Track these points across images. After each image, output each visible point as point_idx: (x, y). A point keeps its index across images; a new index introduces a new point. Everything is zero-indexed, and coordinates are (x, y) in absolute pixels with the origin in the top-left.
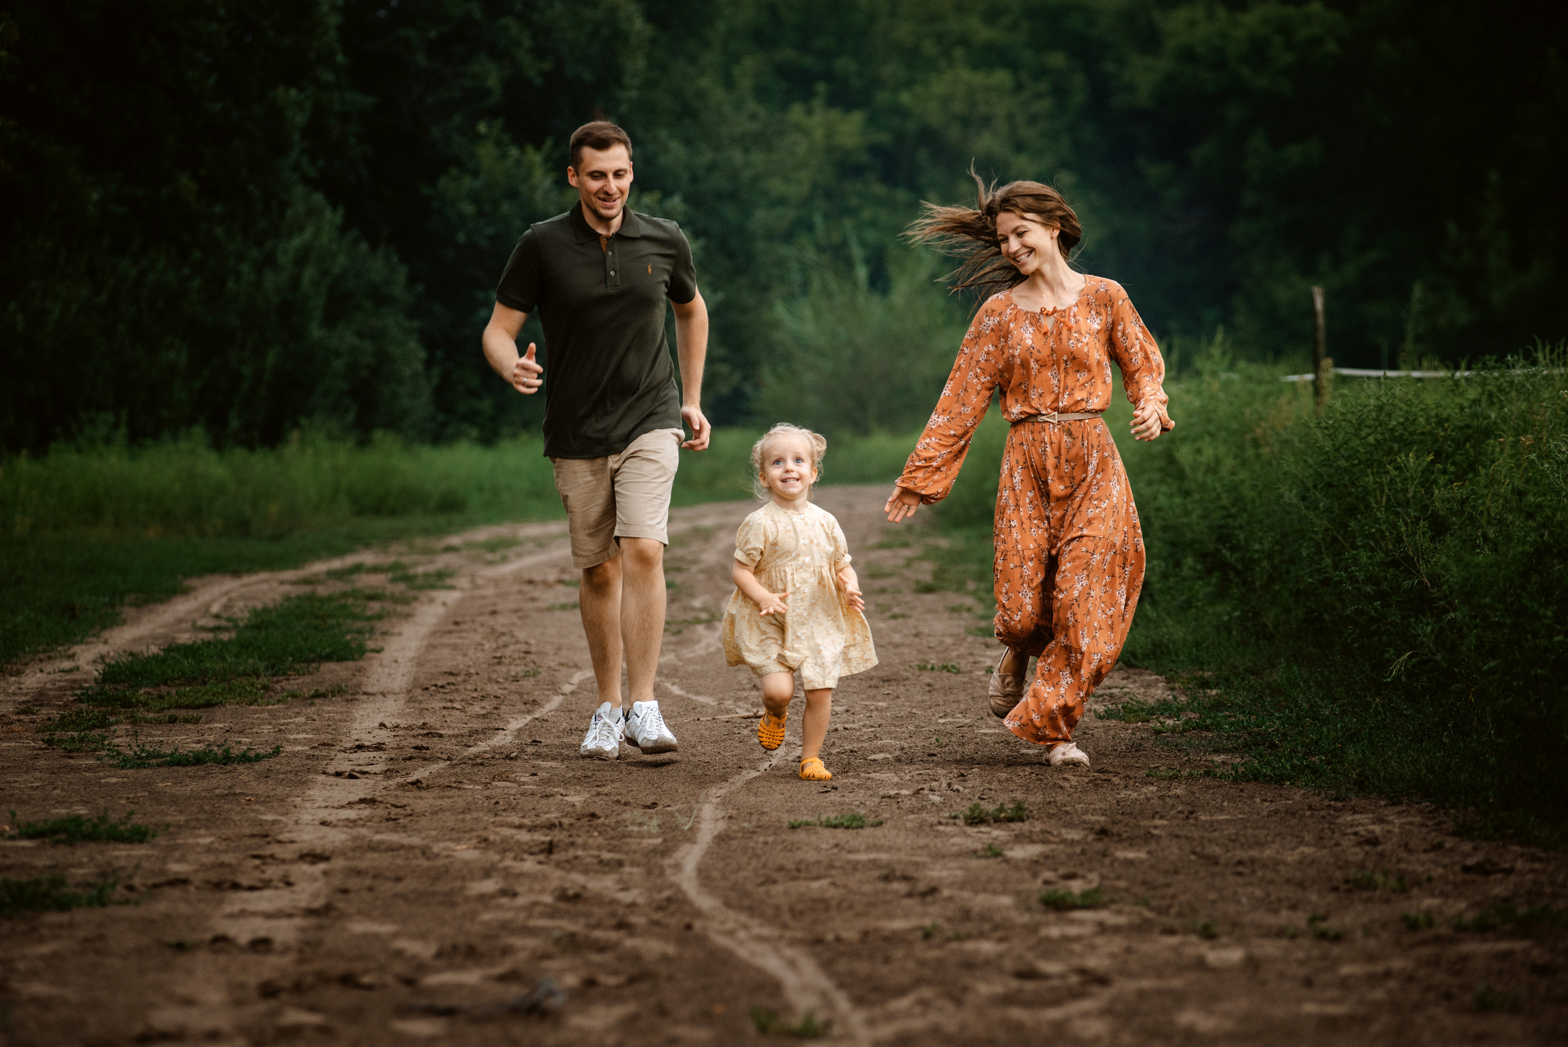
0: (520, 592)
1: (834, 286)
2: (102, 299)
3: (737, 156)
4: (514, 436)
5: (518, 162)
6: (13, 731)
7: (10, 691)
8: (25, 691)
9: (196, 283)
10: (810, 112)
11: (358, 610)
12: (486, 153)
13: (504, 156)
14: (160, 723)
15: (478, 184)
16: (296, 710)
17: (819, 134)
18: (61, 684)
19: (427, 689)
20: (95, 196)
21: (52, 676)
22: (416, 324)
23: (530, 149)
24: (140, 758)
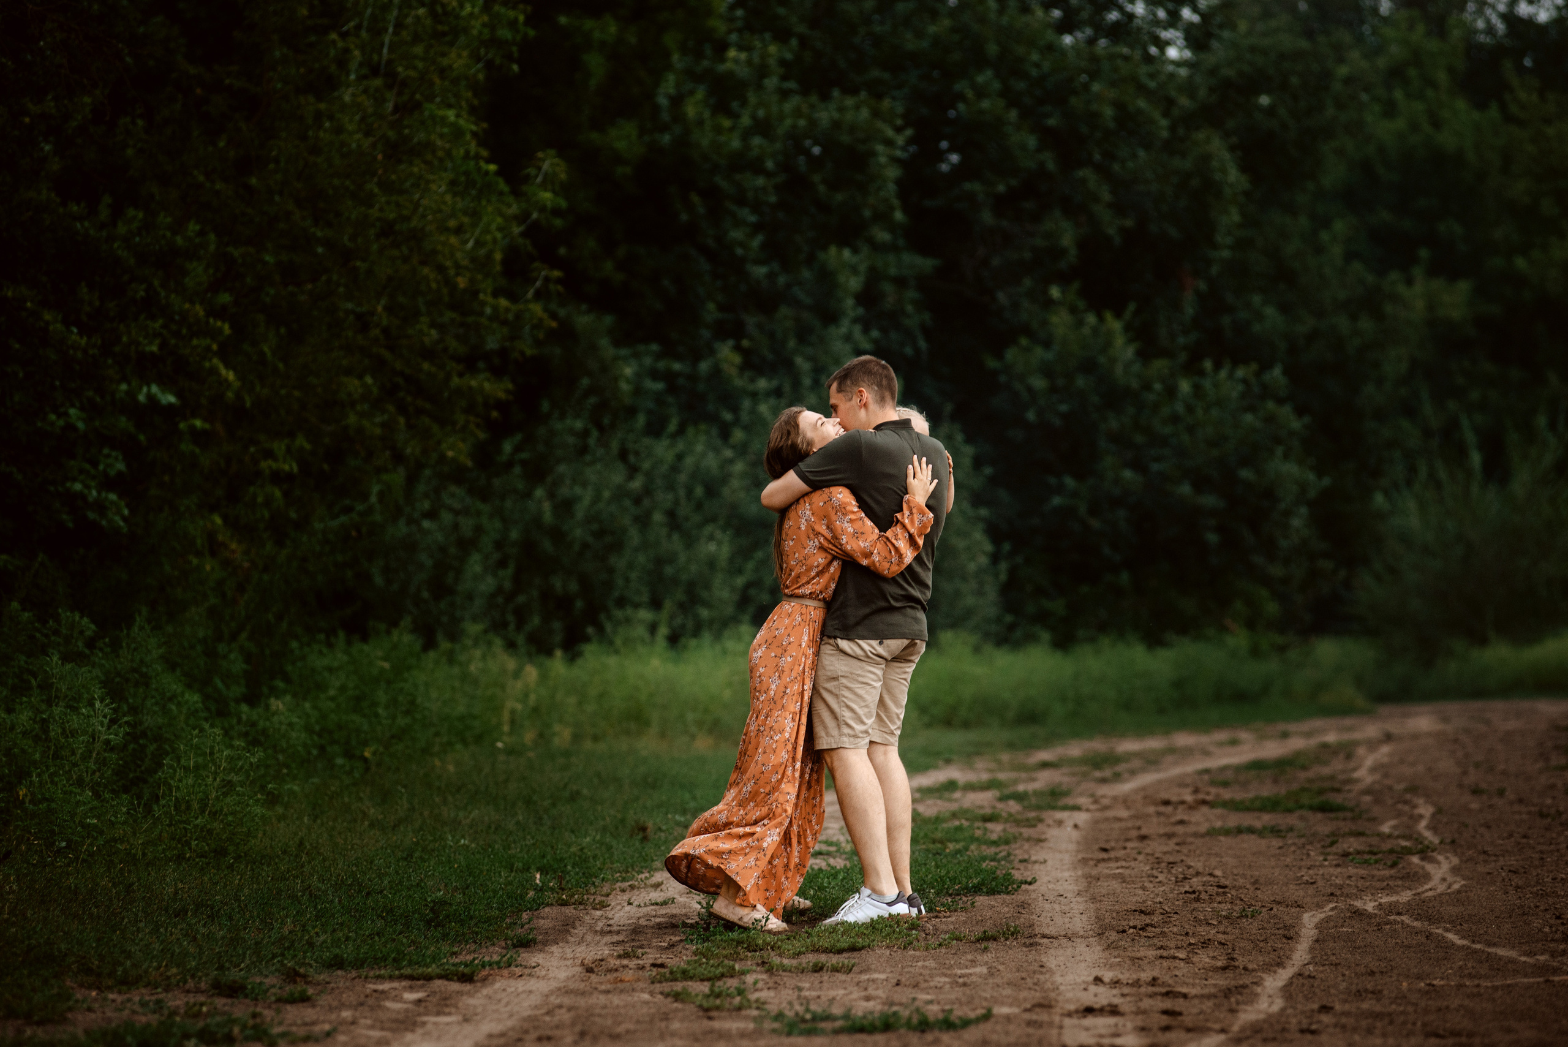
0: (1159, 814)
1: (1442, 474)
2: (636, 484)
3: (1343, 323)
4: (1092, 640)
5: (1095, 331)
6: (621, 981)
7: (598, 928)
8: (615, 928)
9: (739, 467)
10: (1409, 282)
11: (978, 833)
12: (1060, 321)
13: (1080, 323)
14: (803, 972)
15: (1050, 356)
16: (969, 957)
17: (1420, 304)
18: (658, 920)
19: (1124, 931)
20: (628, 371)
21: (644, 910)
22: (984, 512)
23: (1108, 316)
24: (804, 1021)
